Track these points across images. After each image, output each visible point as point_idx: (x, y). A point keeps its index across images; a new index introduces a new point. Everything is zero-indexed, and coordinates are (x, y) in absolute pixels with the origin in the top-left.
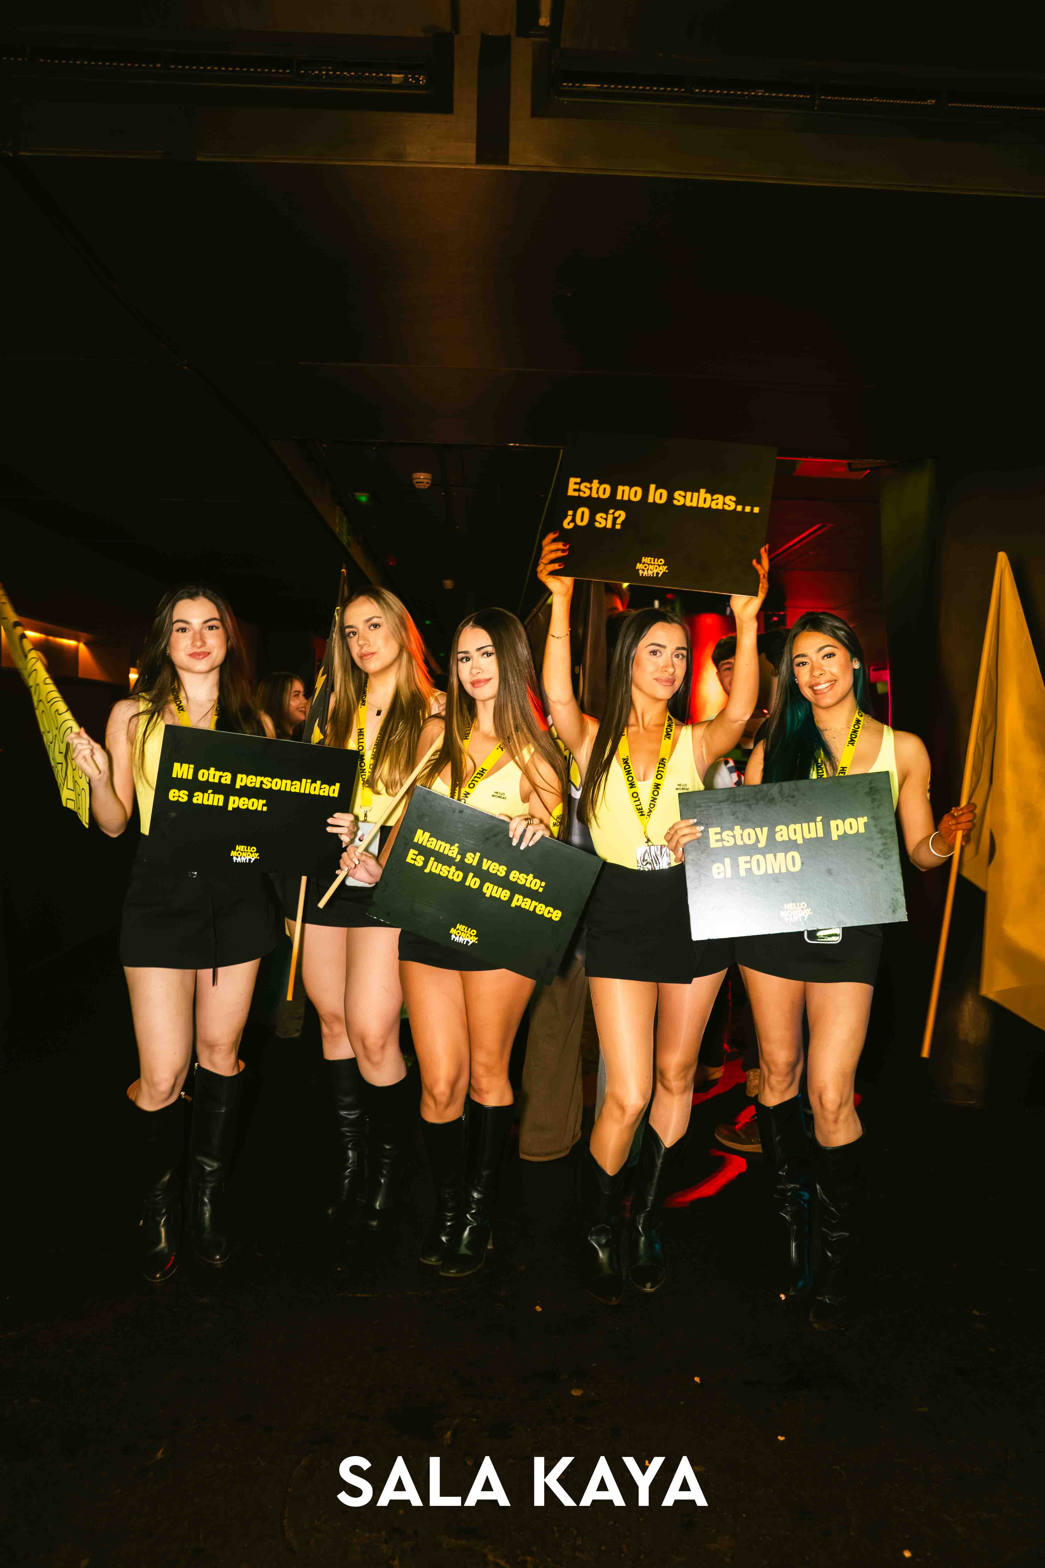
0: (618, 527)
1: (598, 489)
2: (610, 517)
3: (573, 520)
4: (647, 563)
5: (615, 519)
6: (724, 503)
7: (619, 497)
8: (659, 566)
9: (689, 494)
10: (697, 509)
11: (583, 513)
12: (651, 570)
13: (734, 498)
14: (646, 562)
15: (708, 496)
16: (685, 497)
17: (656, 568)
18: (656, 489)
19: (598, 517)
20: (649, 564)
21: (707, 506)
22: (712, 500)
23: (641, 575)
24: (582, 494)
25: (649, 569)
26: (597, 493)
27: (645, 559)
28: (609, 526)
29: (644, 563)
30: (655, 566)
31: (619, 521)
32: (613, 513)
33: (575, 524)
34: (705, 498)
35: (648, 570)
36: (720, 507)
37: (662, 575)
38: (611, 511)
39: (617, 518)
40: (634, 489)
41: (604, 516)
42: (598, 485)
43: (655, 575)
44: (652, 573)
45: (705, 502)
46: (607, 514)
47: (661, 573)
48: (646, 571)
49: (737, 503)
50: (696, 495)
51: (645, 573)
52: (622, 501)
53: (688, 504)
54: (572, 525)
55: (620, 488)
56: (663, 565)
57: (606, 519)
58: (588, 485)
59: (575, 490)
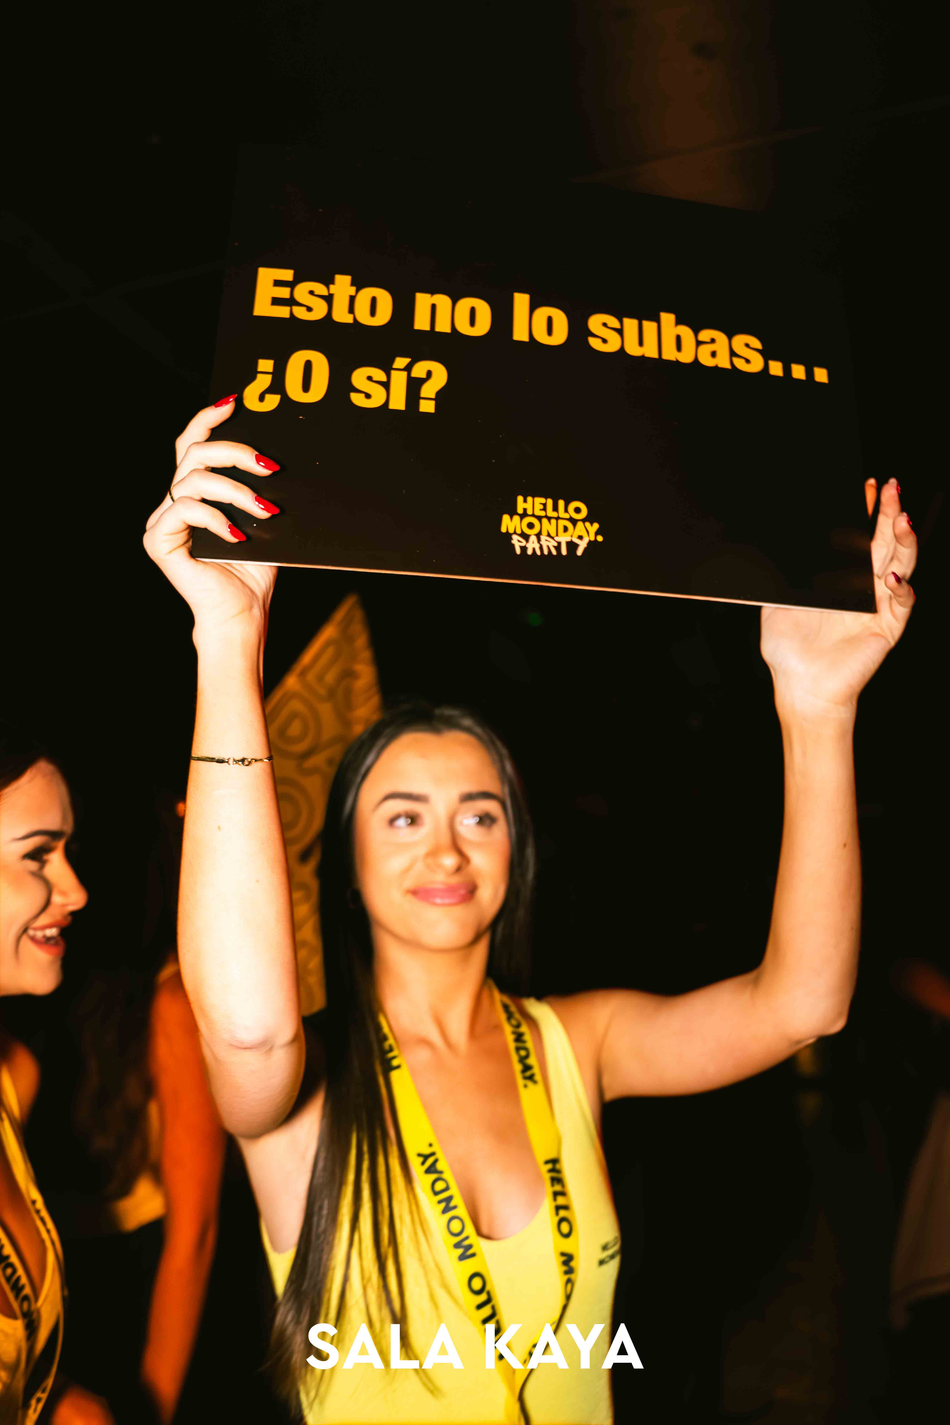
0: (427, 407)
1: (352, 299)
2: (399, 381)
3: (278, 386)
4: (533, 515)
5: (414, 386)
6: (733, 354)
7: (421, 322)
8: (574, 522)
9: (631, 325)
10: (659, 364)
11: (308, 366)
12: (549, 535)
13: (756, 343)
14: (529, 512)
15: (686, 332)
16: (620, 332)
17: (566, 529)
18: (533, 307)
19: (359, 377)
20: (539, 518)
21: (686, 357)
22: (699, 343)
23: (518, 551)
24: (300, 313)
25: (544, 532)
26: (351, 310)
27: (525, 501)
28: (398, 402)
29: (524, 515)
30: (562, 523)
31: (429, 390)
32: (408, 368)
33: (285, 399)
34: (678, 339)
35: (538, 536)
36: (723, 362)
37: (586, 550)
38: (401, 362)
39: (421, 382)
40: (465, 304)
41: (379, 375)
42: (352, 290)
43: (564, 552)
44: (552, 544)
45: (679, 348)
46: (388, 372)
47: (582, 545)
48: (533, 538)
49: (767, 354)
50: (650, 327)
51: (532, 545)
52: (432, 333)
53: (633, 349)
54: (272, 402)
55: (423, 301)
56: (584, 521)
57: (386, 385)
58: (320, 289)
59: (276, 301)
